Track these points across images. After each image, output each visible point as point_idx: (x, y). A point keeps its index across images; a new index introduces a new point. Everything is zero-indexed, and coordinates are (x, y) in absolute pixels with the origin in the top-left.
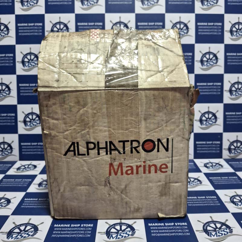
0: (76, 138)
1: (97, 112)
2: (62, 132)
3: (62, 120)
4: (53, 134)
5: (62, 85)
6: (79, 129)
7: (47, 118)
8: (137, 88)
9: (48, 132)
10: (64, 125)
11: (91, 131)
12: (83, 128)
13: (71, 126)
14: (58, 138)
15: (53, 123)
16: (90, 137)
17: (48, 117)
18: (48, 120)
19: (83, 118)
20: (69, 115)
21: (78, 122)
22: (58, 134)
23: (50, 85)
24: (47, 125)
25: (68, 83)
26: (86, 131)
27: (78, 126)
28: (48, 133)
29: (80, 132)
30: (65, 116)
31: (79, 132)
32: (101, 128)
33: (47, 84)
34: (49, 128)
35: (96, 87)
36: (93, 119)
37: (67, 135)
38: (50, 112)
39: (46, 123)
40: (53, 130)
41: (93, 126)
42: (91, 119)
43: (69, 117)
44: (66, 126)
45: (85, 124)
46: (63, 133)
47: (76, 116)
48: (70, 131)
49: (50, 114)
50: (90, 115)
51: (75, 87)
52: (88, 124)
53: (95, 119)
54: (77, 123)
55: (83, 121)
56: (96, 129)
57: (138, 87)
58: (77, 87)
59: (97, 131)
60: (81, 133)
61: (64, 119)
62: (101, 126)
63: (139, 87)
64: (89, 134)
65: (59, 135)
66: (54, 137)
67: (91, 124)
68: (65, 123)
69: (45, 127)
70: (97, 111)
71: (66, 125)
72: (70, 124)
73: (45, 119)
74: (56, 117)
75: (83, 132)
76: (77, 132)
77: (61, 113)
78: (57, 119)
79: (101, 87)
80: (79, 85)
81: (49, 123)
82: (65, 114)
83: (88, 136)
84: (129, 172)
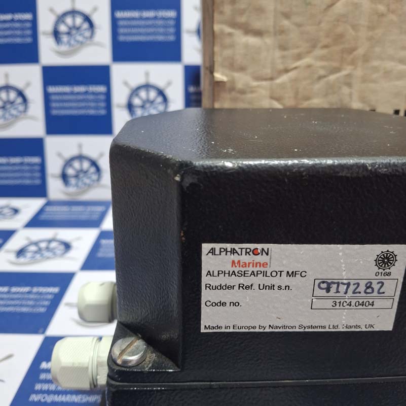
0: (307, 98)
1: (389, 10)
2: (269, 76)
3: (275, 34)
4: (239, 85)
6: (323, 67)
7: (228, 30)
9: (227, 76)
10: (278, 54)
11: (359, 72)
12: (335, 64)
13: (299, 57)
14: (254, 95)
15: (247, 46)
16: (351, 95)
17: (234, 25)
18: (230, 34)
19: (339, 30)
20: (298, 19)
21: (325, 41)
22: (255, 84)
24: (227, 52)
26: (344, 73)
27: (322, 58)
28: (225, 79)
29: (325, 76)
30: (286, 23)
31: (320, 78)
32: (389, 65)
34: (232, 66)
36: (370, 33)
37: (282, 86)
38: (243, 6)
39: (224, 47)
40: (242, 69)
41: (366, 58)
42: (363, 33)
43: (299, 25)
44: (283, 57)
45: (343, 51)
46: (272, 79)
47: (320, 23)
48: (291, 74)
49: (242, 12)
50: (363, 22)
52: (354, 49)
53: (379, 32)
54: (320, 45)
55: (339, 38)
56: (376, 69)
59: (375, 76)
60: (325, 79)
61: (282, 32)
62: (392, 58)
64: (349, 85)
65: (258, 86)
66: (242, 92)
67: (361, 51)
68: (283, 48)
69: (218, 59)
70: (388, 6)
71: (286, 53)
72: (296, 51)
73: (222, 33)
74: (257, 24)
75: (332, 77)
76: (316, 76)
77: (275, 10)
78: (258, 33)
81: (232, 46)
82: (287, 16)
83: (346, 90)
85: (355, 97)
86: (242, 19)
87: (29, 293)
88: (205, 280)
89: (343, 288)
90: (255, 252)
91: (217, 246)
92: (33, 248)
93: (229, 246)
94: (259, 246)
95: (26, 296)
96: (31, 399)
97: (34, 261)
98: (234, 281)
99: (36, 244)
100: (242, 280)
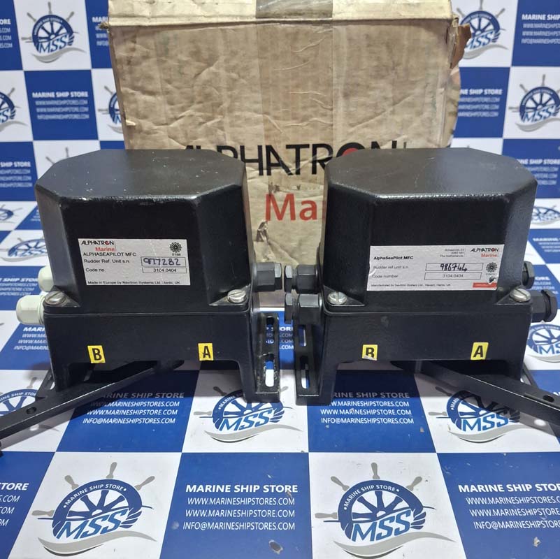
0: (195, 138)
1: (239, 76)
2: (165, 122)
3: (163, 94)
4: (145, 129)
5: (161, 12)
6: (201, 116)
7: (131, 91)
8: (331, 19)
9: (135, 122)
10: (168, 107)
11: (227, 120)
12: (210, 115)
13: (183, 109)
14: (157, 135)
15: (145, 102)
16: (224, 136)
17: (134, 88)
18: (133, 94)
19: (208, 90)
20: (177, 84)
21: (199, 99)
22: (156, 127)
23: (136, 13)
24: (133, 106)
25: (174, 6)
26: (216, 120)
27: (199, 110)
28: (134, 124)
29: (204, 123)
30: (169, 86)
31: (201, 124)
32: (248, 114)
33: (128, 10)
34: (138, 115)
35: (236, 16)
36: (229, 93)
37: (175, 129)
38: (138, 76)
39: (130, 102)
40: (145, 117)
41: (230, 110)
42: (225, 93)
43: (178, 88)
44: (172, 109)
45: (213, 105)
46: (167, 124)
47: (193, 86)
48: (180, 121)
49: (138, 80)
50: (223, 84)
51: (188, 16)
52: (220, 104)
53: (236, 92)
54: (196, 101)
55: (208, 96)
56: (238, 118)
57: (331, 17)
58: (195, 16)
59: (239, 122)
60: (204, 125)
61: (168, 92)
62: (249, 110)
63: (336, 17)
64: (222, 129)
65: (159, 129)
66: (148, 133)
67: (225, 105)
68: (171, 103)
69: (127, 110)
70: (238, 73)
71: (173, 107)
72: (180, 105)
73: (127, 93)
74: (150, 88)
75: (209, 124)
76: (197, 122)
77: (160, 77)
78: (151, 93)
79: (247, 17)
80: (198, 11)
81: (135, 101)
82: (169, 82)
83: (220, 132)
84: (308, 214)
85: (228, 137)
86: (139, 84)
87: (17, 282)
88: (83, 258)
89: (157, 262)
90: (106, 243)
91: (86, 240)
92: (25, 247)
93: (92, 240)
94: (108, 240)
95: (15, 284)
96: (15, 348)
97: (23, 257)
98: (98, 258)
99: (26, 244)
100: (103, 258)
